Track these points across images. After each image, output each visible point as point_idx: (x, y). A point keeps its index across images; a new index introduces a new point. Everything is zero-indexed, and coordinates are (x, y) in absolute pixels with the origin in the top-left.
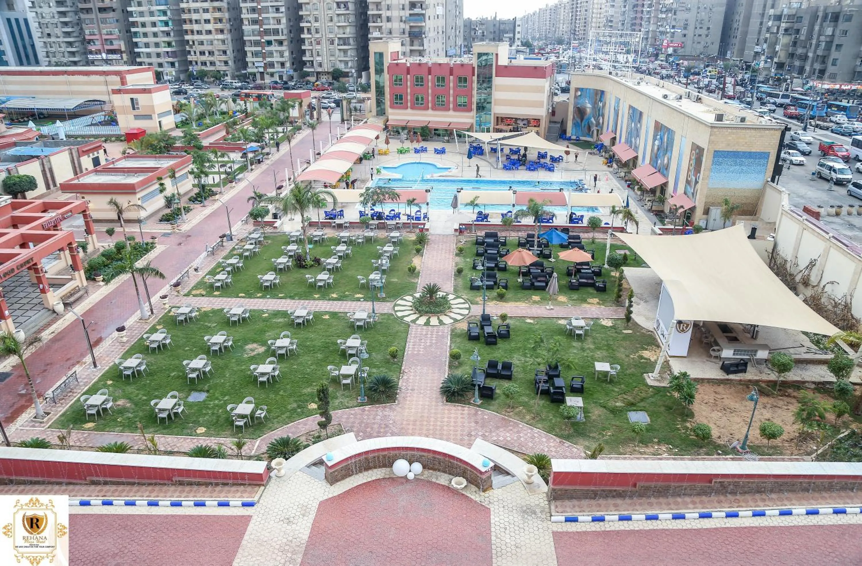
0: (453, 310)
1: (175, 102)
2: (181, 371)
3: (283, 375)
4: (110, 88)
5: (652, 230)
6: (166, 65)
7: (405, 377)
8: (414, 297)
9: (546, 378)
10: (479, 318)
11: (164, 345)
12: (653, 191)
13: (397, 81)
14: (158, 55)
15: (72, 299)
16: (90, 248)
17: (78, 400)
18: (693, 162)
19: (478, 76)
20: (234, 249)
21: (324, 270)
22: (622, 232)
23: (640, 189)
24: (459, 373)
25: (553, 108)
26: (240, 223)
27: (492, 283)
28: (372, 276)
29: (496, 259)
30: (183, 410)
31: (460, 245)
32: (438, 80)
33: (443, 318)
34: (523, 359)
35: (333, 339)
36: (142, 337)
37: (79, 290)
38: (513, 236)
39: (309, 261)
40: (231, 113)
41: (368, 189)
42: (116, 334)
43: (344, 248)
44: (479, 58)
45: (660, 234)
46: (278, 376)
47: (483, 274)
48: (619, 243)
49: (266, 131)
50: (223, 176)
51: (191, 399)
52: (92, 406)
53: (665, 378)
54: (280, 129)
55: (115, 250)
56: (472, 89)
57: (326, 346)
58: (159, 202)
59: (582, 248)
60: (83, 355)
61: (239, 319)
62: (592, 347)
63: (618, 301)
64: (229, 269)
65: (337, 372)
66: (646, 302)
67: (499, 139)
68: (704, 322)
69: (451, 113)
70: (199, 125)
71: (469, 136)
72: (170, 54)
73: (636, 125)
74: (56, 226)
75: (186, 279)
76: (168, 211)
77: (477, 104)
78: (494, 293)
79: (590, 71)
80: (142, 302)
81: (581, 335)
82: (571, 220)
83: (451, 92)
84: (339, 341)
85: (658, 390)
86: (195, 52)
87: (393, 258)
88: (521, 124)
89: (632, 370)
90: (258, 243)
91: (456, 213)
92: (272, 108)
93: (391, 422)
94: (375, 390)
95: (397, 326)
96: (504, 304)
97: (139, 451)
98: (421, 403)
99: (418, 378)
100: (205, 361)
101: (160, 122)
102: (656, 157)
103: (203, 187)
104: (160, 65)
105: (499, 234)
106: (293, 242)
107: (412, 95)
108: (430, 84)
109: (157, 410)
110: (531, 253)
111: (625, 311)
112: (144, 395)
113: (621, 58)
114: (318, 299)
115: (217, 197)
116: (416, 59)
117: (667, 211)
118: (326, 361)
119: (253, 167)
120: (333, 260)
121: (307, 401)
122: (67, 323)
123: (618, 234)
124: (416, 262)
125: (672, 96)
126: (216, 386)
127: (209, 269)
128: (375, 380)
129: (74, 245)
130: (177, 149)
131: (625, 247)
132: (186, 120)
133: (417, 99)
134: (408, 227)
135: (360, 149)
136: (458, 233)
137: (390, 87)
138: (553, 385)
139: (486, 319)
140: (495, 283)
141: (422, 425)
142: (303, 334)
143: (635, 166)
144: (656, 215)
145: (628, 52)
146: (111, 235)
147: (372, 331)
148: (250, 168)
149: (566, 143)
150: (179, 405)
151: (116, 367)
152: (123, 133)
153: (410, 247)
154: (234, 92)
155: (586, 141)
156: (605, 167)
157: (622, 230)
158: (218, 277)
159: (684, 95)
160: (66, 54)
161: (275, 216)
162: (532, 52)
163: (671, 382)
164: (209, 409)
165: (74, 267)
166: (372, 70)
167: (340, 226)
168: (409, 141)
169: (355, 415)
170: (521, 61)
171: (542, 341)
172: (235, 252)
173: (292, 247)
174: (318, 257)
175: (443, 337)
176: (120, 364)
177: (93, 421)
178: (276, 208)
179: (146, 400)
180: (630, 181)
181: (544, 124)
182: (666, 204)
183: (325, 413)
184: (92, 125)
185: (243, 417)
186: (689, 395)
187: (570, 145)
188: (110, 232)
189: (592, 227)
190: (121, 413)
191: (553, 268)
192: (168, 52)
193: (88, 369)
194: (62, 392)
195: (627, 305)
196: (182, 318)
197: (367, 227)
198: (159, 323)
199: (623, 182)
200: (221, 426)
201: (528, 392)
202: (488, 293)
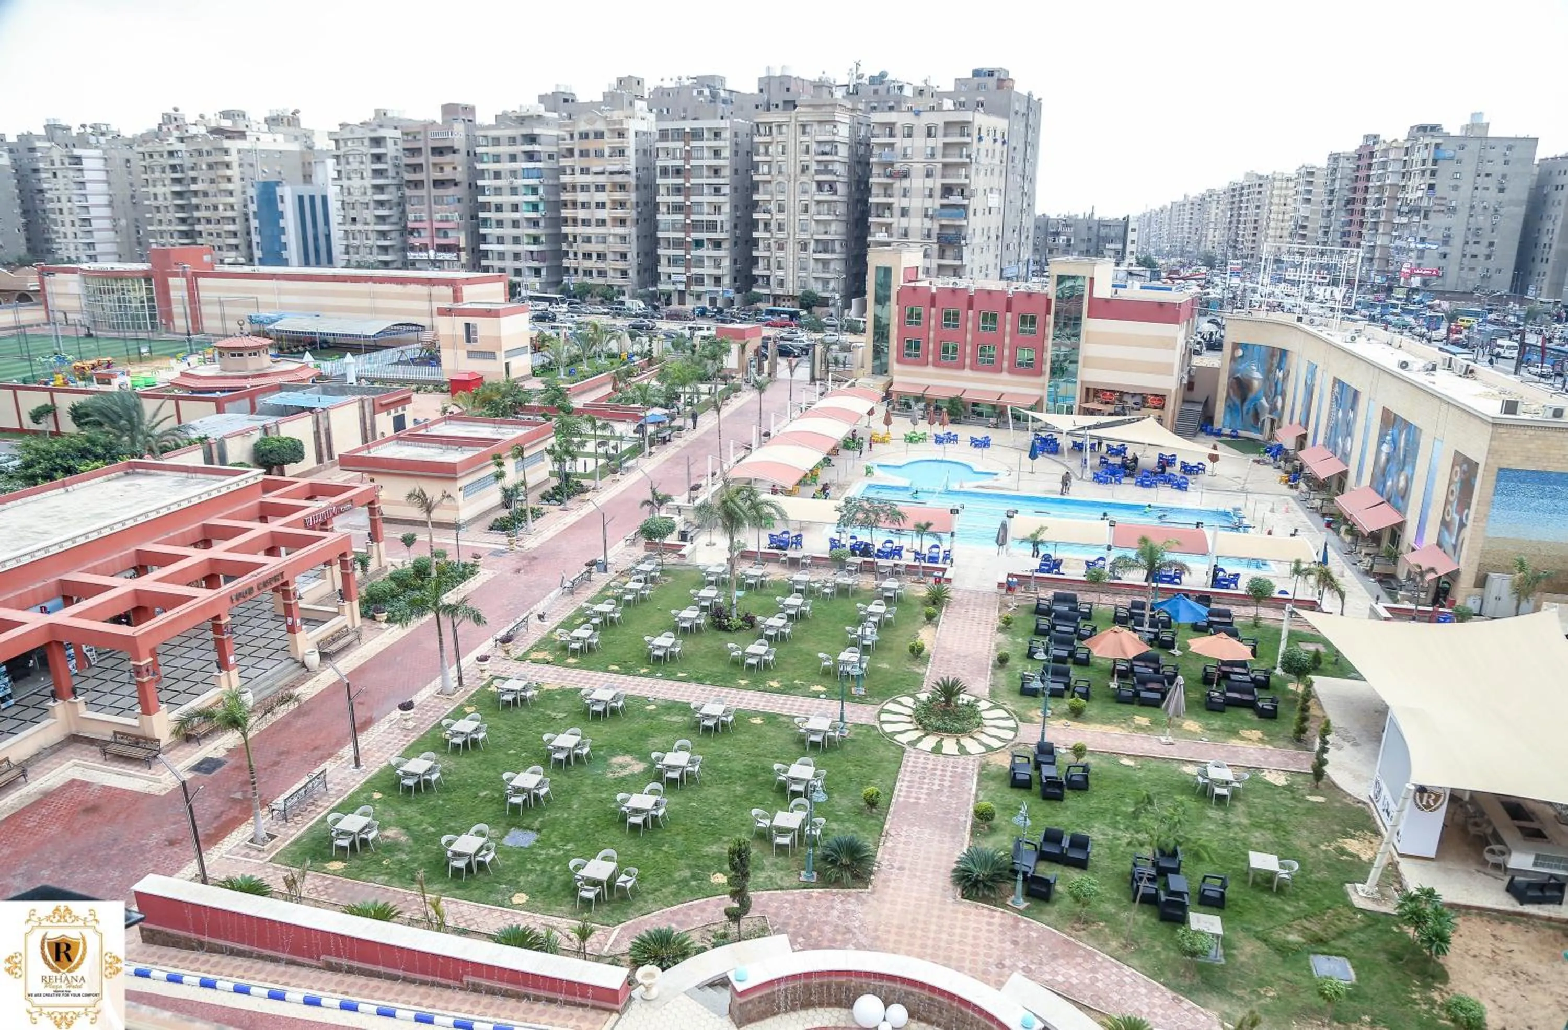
0: (986, 730)
1: (535, 333)
2: (497, 790)
3: (671, 819)
4: (436, 305)
5: (1372, 610)
6: (526, 272)
7: (889, 844)
8: (917, 700)
9: (1153, 872)
10: (1033, 748)
11: (475, 742)
12: (1375, 537)
13: (912, 317)
14: (517, 256)
15: (334, 647)
16: (373, 566)
17: (324, 820)
18: (1456, 488)
19: (1057, 314)
20: (608, 587)
21: (760, 637)
22: (1312, 609)
23: (1352, 531)
24: (989, 845)
25: (1190, 376)
26: (622, 543)
27: (1061, 686)
28: (844, 656)
29: (1070, 643)
30: (493, 859)
31: (1006, 613)
32: (985, 320)
33: (966, 741)
34: (1110, 832)
35: (766, 761)
36: (439, 724)
37: (347, 633)
38: (1105, 603)
39: (735, 621)
40: (625, 357)
41: (847, 501)
42: (397, 713)
43: (799, 602)
44: (1059, 283)
45: (1386, 619)
46: (663, 816)
47: (1046, 668)
48: (1306, 630)
49: (680, 390)
50: (602, 461)
51: (508, 841)
52: (343, 832)
53: (1391, 898)
54: (704, 388)
55: (412, 572)
56: (1045, 337)
57: (752, 773)
58: (494, 496)
59: (1234, 634)
60: (340, 744)
61: (605, 710)
62: (1245, 821)
63: (1299, 737)
64: (596, 621)
65: (768, 822)
66: (1356, 745)
67: (1089, 428)
68: (1473, 794)
69: (1005, 376)
70: (570, 373)
71: (1034, 420)
72: (535, 255)
73: (1345, 414)
74: (324, 523)
75: (523, 630)
76: (505, 513)
77: (1053, 362)
78: (1065, 704)
79: (1262, 315)
80: (446, 664)
81: (1225, 797)
82: (1216, 582)
83: (1007, 340)
84: (776, 766)
85: (1373, 918)
86: (575, 254)
87: (883, 625)
88: (1130, 402)
89: (1323, 875)
90: (650, 580)
91: (1003, 555)
92: (693, 352)
93: (857, 924)
94: (833, 862)
95: (881, 749)
96: (1081, 726)
97: (412, 922)
98: (914, 894)
99: (912, 847)
100: (540, 777)
101: (507, 364)
102: (1384, 475)
103: (568, 476)
104: (518, 272)
105: (1080, 598)
106: (711, 583)
107: (938, 343)
108: (970, 325)
109: (449, 854)
110: (1136, 636)
111: (1313, 759)
112: (431, 825)
113: (1320, 292)
114: (746, 688)
115: (588, 495)
116: (948, 282)
117: (1402, 576)
118: (749, 800)
119: (654, 449)
120: (776, 621)
121: (709, 868)
122: (320, 687)
123: (1305, 614)
124: (926, 636)
125: (1417, 364)
126: (553, 823)
127: (563, 617)
128: (834, 845)
129: (350, 558)
130: (531, 410)
131: (1316, 638)
132: (550, 363)
133: (946, 350)
134: (916, 574)
135: (839, 431)
136: (1004, 591)
137: (899, 327)
138: (1166, 885)
139: (1046, 751)
140: (1067, 687)
141: (912, 936)
142: (714, 746)
143: (1341, 488)
144: (1380, 582)
145: (1335, 283)
146: (408, 545)
147: (836, 754)
148: (647, 450)
149: (1212, 440)
150: (488, 849)
151: (392, 768)
152: (446, 378)
153: (917, 610)
154: (633, 321)
155: (1249, 439)
156: (1285, 489)
157: (1313, 606)
158: (577, 633)
159: (1439, 362)
160: (375, 250)
161: (683, 536)
162: (1156, 276)
163: (1401, 906)
164: (539, 862)
165: (344, 595)
166: (870, 297)
167: (794, 563)
168: (925, 422)
169: (794, 902)
170: (1135, 291)
171: (1150, 802)
172: (609, 593)
173: (709, 592)
174: (752, 614)
175: (963, 776)
176: (399, 765)
177: (343, 861)
178: (687, 522)
179: (434, 834)
180: (1331, 515)
181: (1172, 405)
182: (1400, 563)
183: (739, 894)
184: (399, 362)
185: (595, 883)
186: (1437, 935)
187: (1220, 445)
188: (409, 541)
189: (1253, 597)
190: (390, 851)
191: (1176, 668)
192: (532, 252)
193: (345, 768)
194: (300, 802)
195: (1317, 747)
196: (509, 698)
197: (842, 568)
198: (470, 702)
199: (1317, 517)
200: (555, 895)
201: (1116, 896)
202: (1052, 703)
